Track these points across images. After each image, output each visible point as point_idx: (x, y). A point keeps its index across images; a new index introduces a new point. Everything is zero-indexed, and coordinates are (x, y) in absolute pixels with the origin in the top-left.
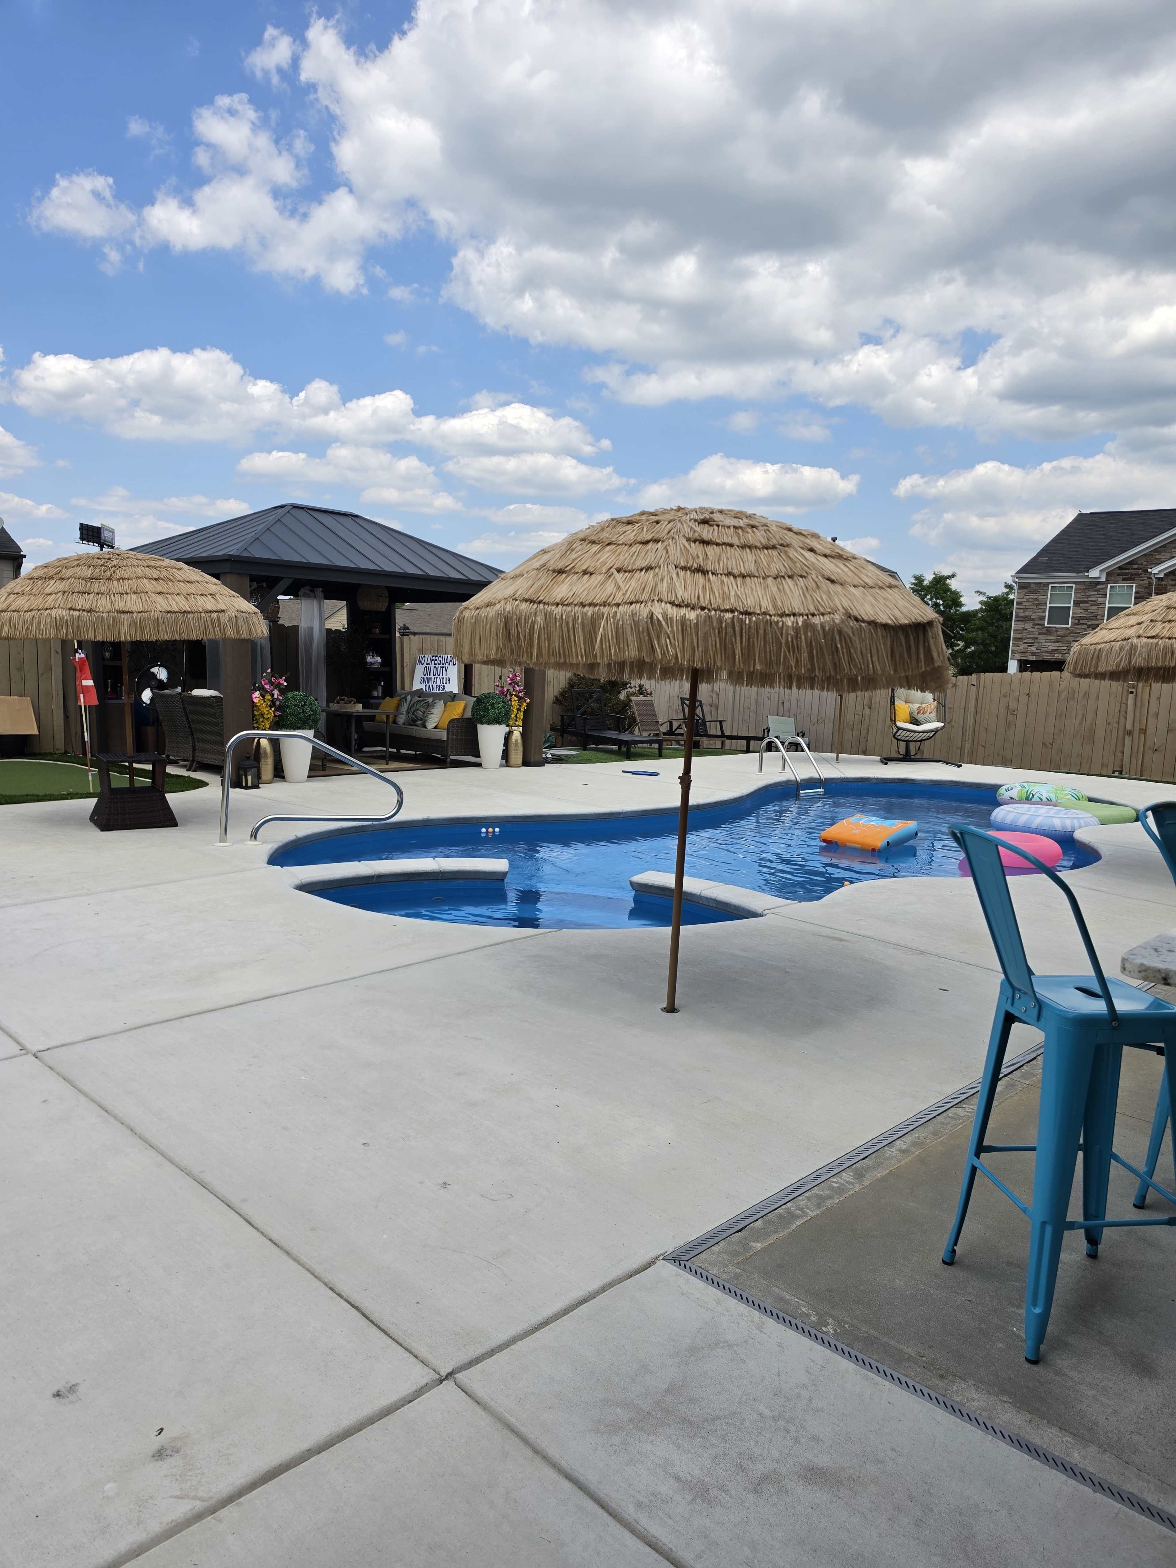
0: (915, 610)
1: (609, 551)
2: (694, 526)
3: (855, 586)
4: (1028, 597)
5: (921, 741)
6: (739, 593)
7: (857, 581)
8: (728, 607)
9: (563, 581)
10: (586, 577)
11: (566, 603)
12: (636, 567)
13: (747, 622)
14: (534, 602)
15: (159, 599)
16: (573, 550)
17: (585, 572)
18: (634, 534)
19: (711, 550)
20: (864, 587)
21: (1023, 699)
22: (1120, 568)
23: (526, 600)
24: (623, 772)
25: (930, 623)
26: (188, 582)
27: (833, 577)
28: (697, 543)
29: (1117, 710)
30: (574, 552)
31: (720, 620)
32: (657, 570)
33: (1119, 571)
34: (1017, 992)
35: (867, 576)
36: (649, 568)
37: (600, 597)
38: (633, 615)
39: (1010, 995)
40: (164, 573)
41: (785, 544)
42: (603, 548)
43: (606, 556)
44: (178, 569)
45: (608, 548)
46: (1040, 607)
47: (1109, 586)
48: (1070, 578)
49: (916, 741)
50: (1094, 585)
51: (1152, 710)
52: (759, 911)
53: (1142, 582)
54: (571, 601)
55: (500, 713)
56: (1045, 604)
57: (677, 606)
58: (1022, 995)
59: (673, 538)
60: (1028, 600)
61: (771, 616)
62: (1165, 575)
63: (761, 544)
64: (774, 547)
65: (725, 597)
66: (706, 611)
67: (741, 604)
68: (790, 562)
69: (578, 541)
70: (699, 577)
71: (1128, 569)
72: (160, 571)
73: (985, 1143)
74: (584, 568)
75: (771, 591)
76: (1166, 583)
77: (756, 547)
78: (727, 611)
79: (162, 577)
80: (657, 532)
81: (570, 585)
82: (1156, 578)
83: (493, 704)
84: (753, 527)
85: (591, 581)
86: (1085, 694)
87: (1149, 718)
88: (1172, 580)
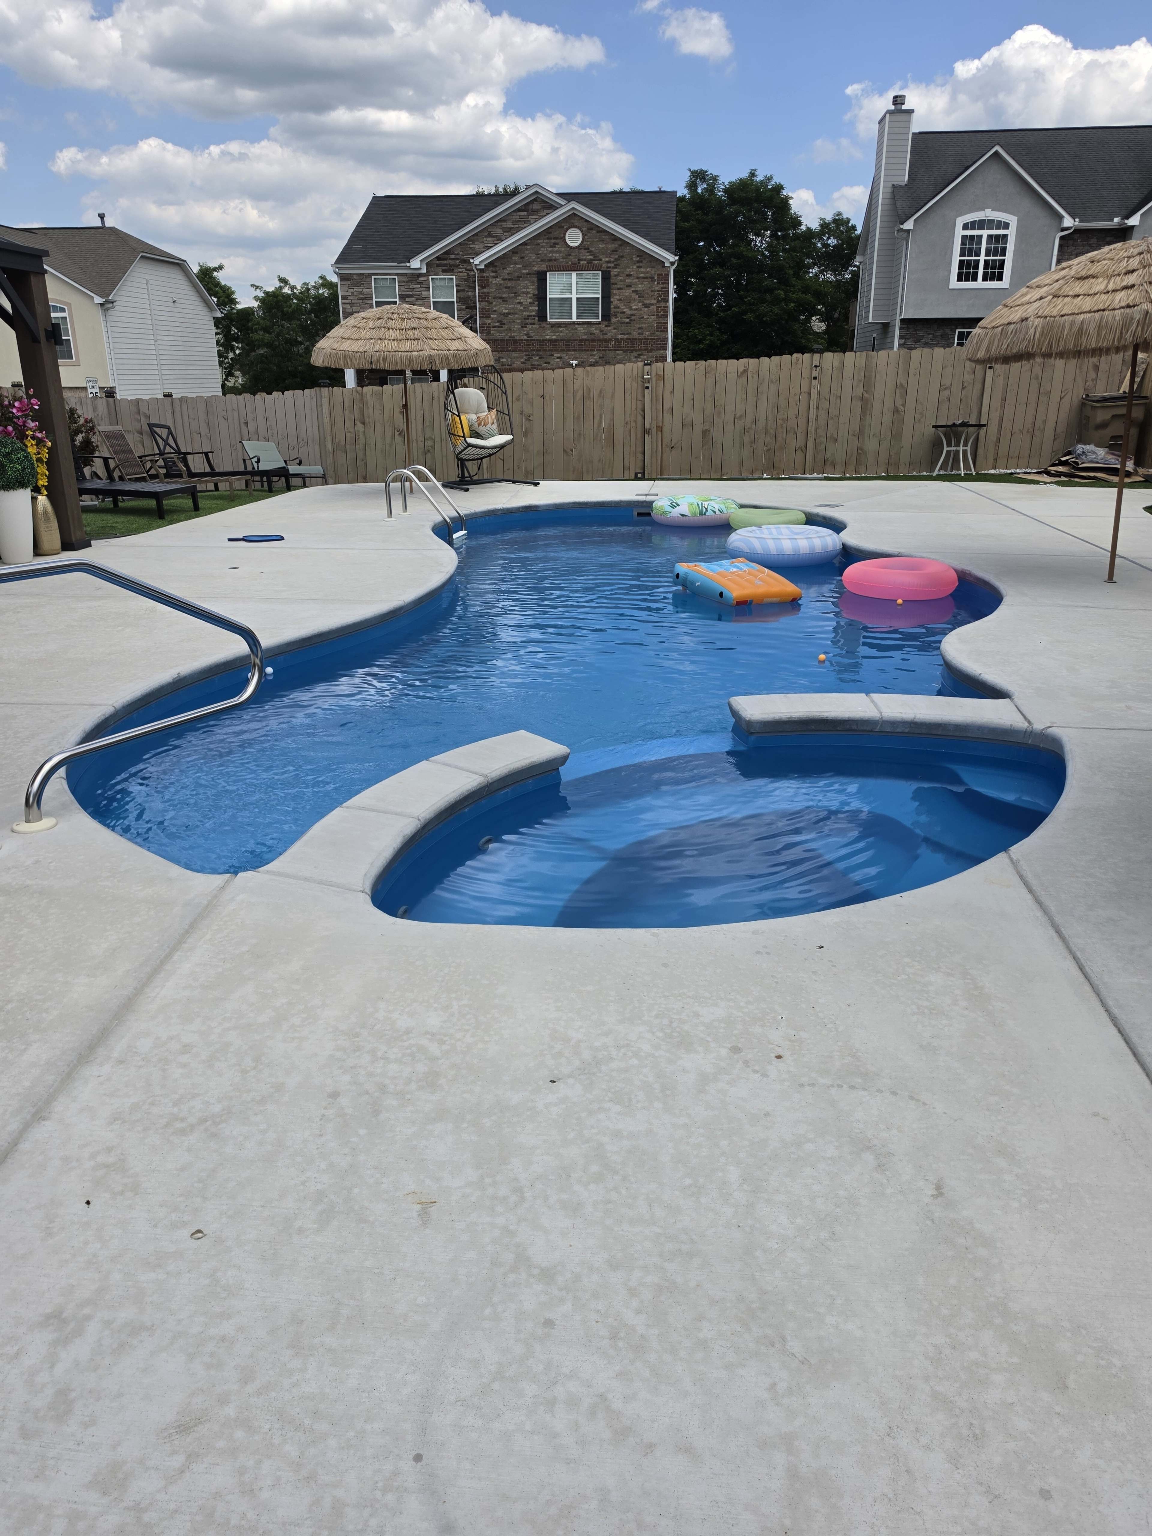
4: (352, 290)
5: (481, 459)
21: (538, 401)
22: (438, 258)
24: (230, 540)
33: (438, 262)
46: (366, 301)
47: (430, 277)
48: (392, 269)
49: (473, 460)
50: (415, 277)
51: (667, 406)
53: (461, 274)
56: (371, 299)
60: (353, 294)
62: (486, 266)
71: (446, 260)
76: (488, 275)
82: (477, 269)
86: (601, 392)
87: (664, 414)
88: (493, 272)
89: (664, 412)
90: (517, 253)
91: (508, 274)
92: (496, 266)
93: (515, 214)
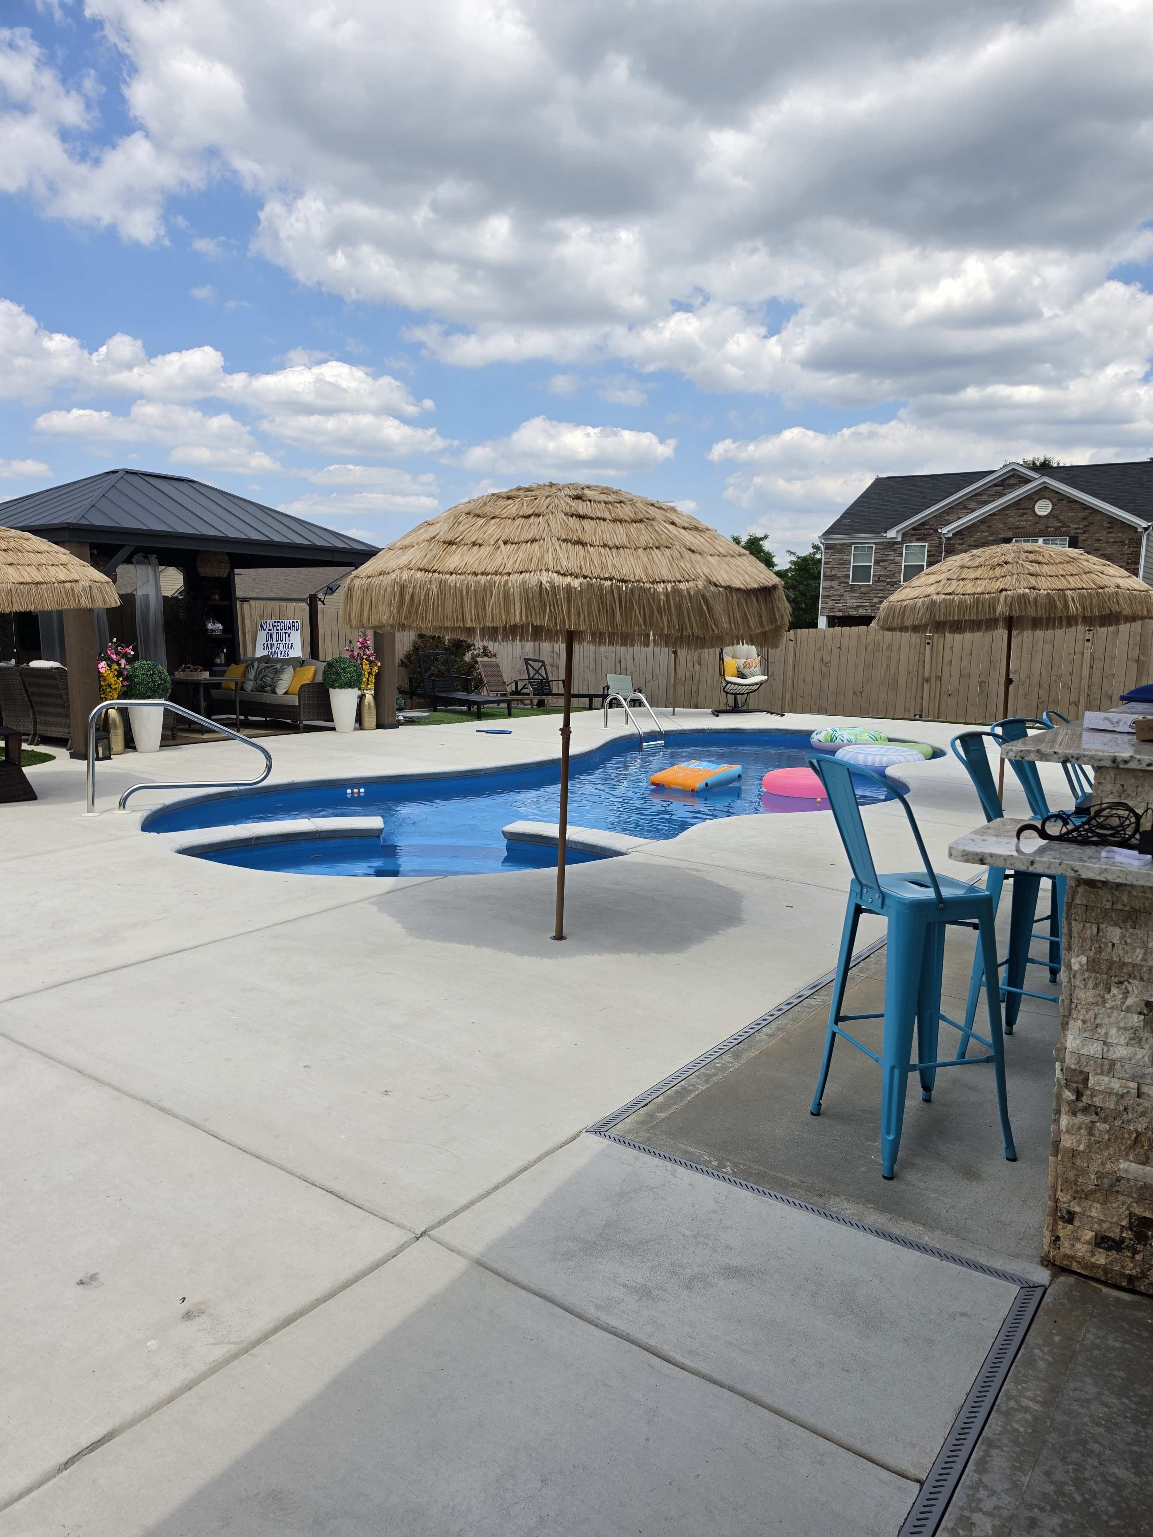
0: (762, 576)
1: (494, 525)
2: (569, 502)
3: (711, 555)
4: (834, 557)
5: (748, 693)
6: (615, 562)
7: (713, 551)
8: (607, 576)
9: (455, 552)
10: (476, 548)
11: (460, 572)
12: (521, 539)
13: (624, 589)
14: (429, 571)
15: (10, 570)
16: (460, 523)
17: (474, 544)
18: (515, 508)
19: (586, 523)
20: (719, 556)
21: (835, 651)
22: (914, 529)
23: (421, 570)
24: (477, 731)
25: (775, 587)
26: (37, 552)
27: (693, 548)
28: (574, 517)
29: (916, 660)
30: (461, 525)
31: (601, 587)
32: (541, 542)
33: (913, 532)
34: (864, 887)
35: (720, 546)
36: (534, 541)
37: (490, 569)
38: (524, 582)
39: (859, 891)
40: (13, 544)
41: (651, 518)
42: (488, 521)
43: (492, 529)
44: (26, 539)
45: (493, 521)
46: (844, 566)
47: (905, 545)
48: (871, 539)
49: (742, 694)
50: (892, 545)
51: (946, 659)
52: (624, 850)
53: (933, 542)
54: (464, 570)
55: (352, 677)
56: (849, 563)
57: (562, 575)
58: (869, 889)
59: (552, 513)
60: (834, 560)
61: (644, 583)
62: (953, 534)
63: (630, 518)
64: (641, 521)
65: (604, 566)
66: (588, 579)
67: (617, 573)
68: (656, 534)
69: (463, 515)
70: (579, 548)
71: (921, 530)
72: (8, 542)
73: (841, 1015)
74: (474, 540)
75: (643, 561)
76: (954, 543)
77: (626, 521)
78: (606, 579)
79: (11, 548)
80: (537, 507)
81: (462, 555)
82: (946, 538)
83: (344, 668)
84: (621, 502)
85: (481, 552)
86: (889, 645)
87: (944, 666)
88: (960, 539)
89: (944, 664)
90: (985, 522)
91: (974, 541)
92: (963, 535)
93: (991, 489)
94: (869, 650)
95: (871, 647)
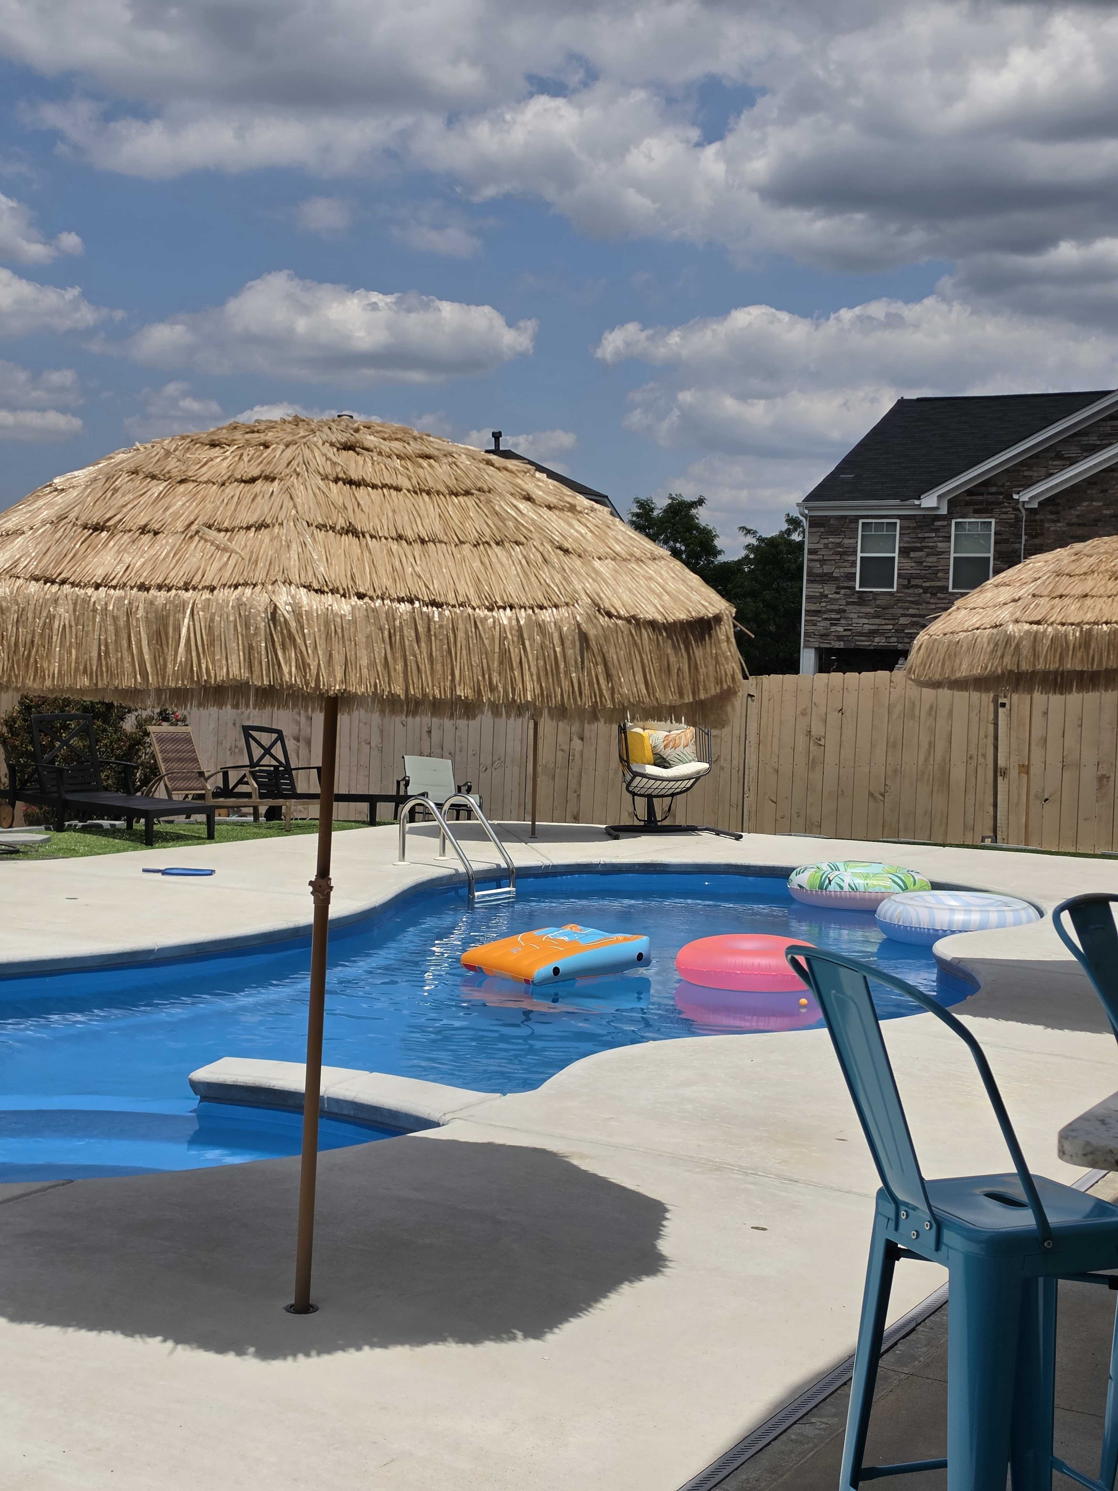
0: (695, 597)
1: (184, 494)
2: (330, 453)
3: (600, 559)
4: (826, 541)
5: (673, 795)
6: (417, 569)
7: (603, 550)
8: (403, 595)
9: (106, 544)
10: (146, 538)
11: (114, 583)
12: (237, 523)
13: (436, 619)
14: (53, 582)
16: (116, 490)
17: (144, 530)
18: (225, 462)
19: (363, 495)
20: (614, 559)
21: (834, 718)
22: (969, 492)
23: (37, 579)
24: (144, 870)
25: (716, 618)
27: (566, 545)
28: (341, 483)
29: (982, 734)
30: (118, 495)
31: (391, 616)
32: (276, 529)
33: (968, 498)
34: (902, 1208)
35: (617, 541)
36: (261, 526)
37: (177, 577)
38: (240, 605)
39: (891, 1214)
41: (486, 488)
42: (172, 487)
43: (180, 503)
45: (182, 488)
46: (846, 557)
47: (953, 522)
48: (892, 509)
49: (663, 796)
50: (930, 520)
51: (1037, 733)
52: (432, 1116)
53: (1004, 516)
54: (124, 579)
56: (855, 553)
57: (316, 591)
58: (910, 1211)
59: (298, 475)
60: (826, 546)
61: (474, 609)
62: (1040, 503)
63: (448, 487)
64: (467, 493)
65: (397, 576)
66: (367, 599)
67: (423, 588)
68: (497, 518)
69: (125, 475)
70: (350, 542)
71: (982, 494)
73: (865, 1465)
74: (143, 523)
75: (471, 567)
76: (1042, 517)
77: (438, 493)
78: (400, 600)
80: (269, 463)
81: (118, 552)
84: (428, 457)
85: (157, 547)
86: (931, 708)
87: (1033, 747)
88: (1052, 513)
89: (1033, 743)
90: (1095, 484)
91: (1078, 516)
92: (1058, 504)
93: (1104, 424)
94: (895, 716)
95: (897, 710)
